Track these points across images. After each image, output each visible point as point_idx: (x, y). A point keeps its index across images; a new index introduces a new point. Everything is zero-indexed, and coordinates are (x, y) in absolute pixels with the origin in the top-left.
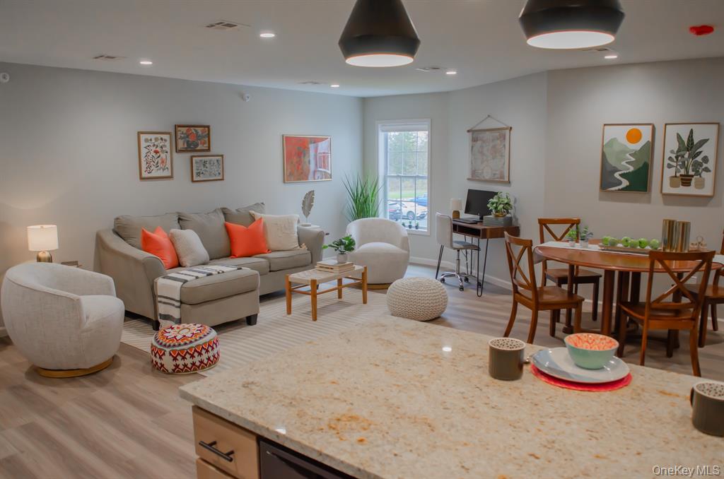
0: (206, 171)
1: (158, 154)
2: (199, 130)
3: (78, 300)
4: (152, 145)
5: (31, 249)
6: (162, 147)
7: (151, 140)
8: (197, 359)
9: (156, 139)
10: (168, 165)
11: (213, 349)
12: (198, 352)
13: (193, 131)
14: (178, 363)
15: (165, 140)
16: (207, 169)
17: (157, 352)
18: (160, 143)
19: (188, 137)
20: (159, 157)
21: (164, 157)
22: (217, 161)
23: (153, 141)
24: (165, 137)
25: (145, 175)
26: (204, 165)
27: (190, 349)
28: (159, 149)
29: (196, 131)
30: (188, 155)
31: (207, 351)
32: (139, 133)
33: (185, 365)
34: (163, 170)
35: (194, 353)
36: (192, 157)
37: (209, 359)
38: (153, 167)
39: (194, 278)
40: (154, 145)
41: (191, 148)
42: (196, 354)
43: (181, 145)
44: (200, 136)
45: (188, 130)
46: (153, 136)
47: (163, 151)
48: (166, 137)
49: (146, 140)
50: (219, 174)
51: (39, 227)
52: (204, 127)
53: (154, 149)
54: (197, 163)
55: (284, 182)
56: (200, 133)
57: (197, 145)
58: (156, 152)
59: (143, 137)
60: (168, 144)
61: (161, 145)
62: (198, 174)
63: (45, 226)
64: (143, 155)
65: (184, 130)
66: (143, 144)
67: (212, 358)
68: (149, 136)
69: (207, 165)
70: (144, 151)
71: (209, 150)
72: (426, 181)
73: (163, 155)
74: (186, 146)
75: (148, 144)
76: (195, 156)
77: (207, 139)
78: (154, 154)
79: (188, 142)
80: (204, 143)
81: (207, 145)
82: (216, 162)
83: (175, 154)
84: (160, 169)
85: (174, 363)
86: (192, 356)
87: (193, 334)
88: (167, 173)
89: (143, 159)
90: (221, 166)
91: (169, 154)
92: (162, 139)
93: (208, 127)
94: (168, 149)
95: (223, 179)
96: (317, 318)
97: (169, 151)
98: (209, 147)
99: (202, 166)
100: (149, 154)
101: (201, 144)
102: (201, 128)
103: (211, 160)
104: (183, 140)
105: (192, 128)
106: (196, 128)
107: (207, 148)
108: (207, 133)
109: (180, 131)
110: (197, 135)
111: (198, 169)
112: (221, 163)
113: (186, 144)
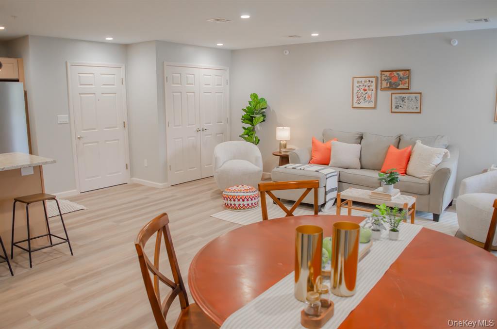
0: (404, 105)
2: (401, 73)
4: (362, 85)
6: (369, 87)
7: (361, 82)
9: (365, 82)
10: (373, 99)
13: (395, 74)
15: (372, 82)
16: (406, 104)
18: (368, 84)
19: (390, 79)
20: (367, 93)
21: (370, 94)
22: (416, 97)
23: (363, 82)
24: (371, 79)
25: (356, 105)
26: (403, 101)
28: (367, 88)
29: (398, 74)
30: (390, 92)
32: (354, 78)
34: (369, 102)
36: (392, 94)
38: (361, 100)
40: (363, 85)
41: (393, 87)
43: (384, 84)
44: (401, 78)
45: (391, 74)
46: (363, 80)
47: (369, 90)
49: (358, 82)
50: (417, 108)
51: (282, 128)
52: (405, 71)
53: (363, 88)
54: (396, 98)
56: (401, 75)
57: (399, 85)
58: (365, 90)
59: (356, 80)
60: (374, 84)
62: (397, 107)
63: (285, 128)
64: (355, 91)
65: (388, 73)
66: (356, 84)
68: (360, 80)
69: (405, 101)
70: (356, 90)
71: (408, 89)
73: (369, 92)
74: (388, 86)
75: (360, 84)
77: (407, 80)
78: (363, 91)
79: (390, 83)
80: (405, 84)
81: (407, 85)
82: (414, 98)
83: (379, 92)
84: (366, 102)
88: (372, 105)
89: (355, 95)
90: (419, 102)
91: (374, 92)
92: (369, 81)
93: (408, 70)
94: (373, 87)
95: (420, 113)
97: (374, 90)
98: (409, 86)
99: (401, 101)
100: (359, 91)
101: (402, 84)
102: (402, 72)
103: (410, 97)
104: (387, 81)
105: (394, 72)
106: (398, 72)
107: (407, 87)
108: (408, 75)
109: (384, 75)
110: (399, 77)
111: (397, 103)
112: (419, 99)
113: (388, 84)
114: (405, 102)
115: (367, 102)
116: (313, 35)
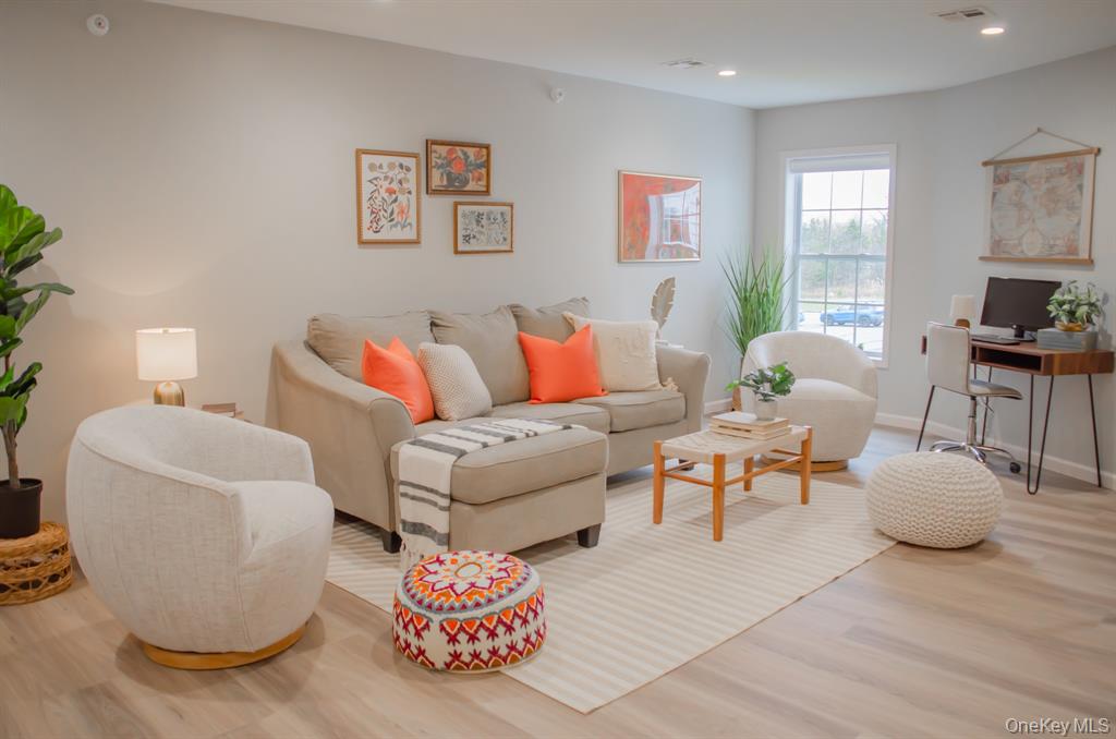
0: (481, 233)
1: (394, 196)
2: (471, 152)
3: (236, 496)
4: (382, 176)
5: (143, 375)
6: (400, 182)
7: (381, 167)
8: (502, 641)
9: (392, 166)
10: (413, 220)
11: (536, 614)
12: (505, 624)
13: (460, 154)
14: (459, 648)
15: (408, 169)
16: (483, 230)
17: (411, 619)
18: (397, 174)
19: (449, 164)
20: (396, 200)
21: (405, 202)
22: (502, 214)
23: (385, 169)
24: (407, 162)
25: (368, 235)
26: (478, 222)
27: (489, 617)
28: (395, 186)
29: (465, 154)
30: (449, 200)
31: (525, 621)
32: (359, 153)
33: (476, 655)
34: (403, 227)
35: (495, 627)
36: (456, 205)
37: (527, 640)
38: (383, 222)
39: (480, 445)
40: (386, 178)
41: (454, 187)
42: (501, 630)
43: (437, 179)
44: (471, 165)
45: (450, 152)
46: (385, 160)
47: (402, 191)
48: (411, 162)
49: (372, 167)
50: (505, 239)
51: (161, 331)
52: (480, 146)
53: (386, 184)
54: (464, 216)
55: (619, 261)
56: (472, 158)
57: (467, 182)
58: (391, 192)
59: (366, 160)
60: (412, 176)
61: (399, 177)
62: (467, 238)
63: (171, 330)
64: (365, 196)
65: (443, 150)
66: (367, 175)
67: (533, 638)
68: (377, 160)
69: (484, 222)
70: (367, 189)
71: (487, 192)
72: (883, 265)
73: (402, 198)
74: (445, 183)
75: (375, 174)
76: (461, 203)
77: (484, 171)
78: (386, 196)
79: (449, 175)
80: (479, 179)
81: (484, 183)
82: (499, 216)
83: (425, 198)
84: (395, 226)
85: (451, 649)
86: (492, 634)
87: (492, 579)
88: (410, 234)
89: (365, 205)
90: (509, 224)
91: (413, 198)
92: (401, 166)
93: (487, 147)
94: (411, 185)
95: (511, 251)
96: (725, 535)
97: (414, 193)
98: (488, 186)
99: (474, 223)
100: (376, 194)
101: (473, 180)
102: (474, 149)
103: (492, 212)
104: (441, 170)
105: (458, 148)
106: (465, 149)
107: (484, 189)
108: (484, 158)
109: (435, 152)
110: (466, 161)
111: (466, 229)
112: (508, 218)
113: (445, 178)
114: (482, 226)
115: (399, 227)
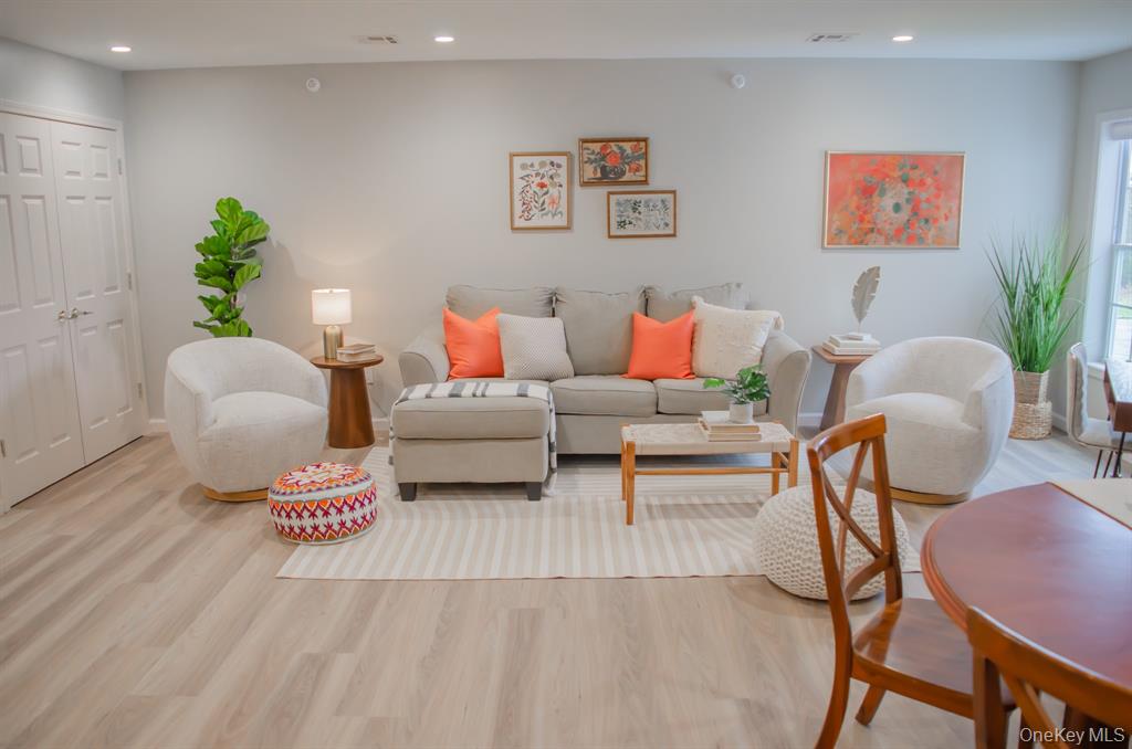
0: (637, 219)
1: (545, 189)
2: (627, 147)
4: (533, 173)
5: (316, 321)
6: (551, 177)
7: (532, 165)
9: (542, 164)
10: (563, 207)
13: (615, 149)
15: (559, 166)
16: (641, 216)
18: (548, 170)
19: (603, 159)
20: (547, 193)
21: (556, 194)
22: (663, 201)
23: (537, 167)
24: (556, 159)
25: (519, 223)
26: (635, 210)
28: (546, 180)
29: (620, 148)
30: (602, 191)
32: (512, 155)
34: (554, 215)
36: (610, 193)
38: (534, 211)
40: (537, 175)
41: (608, 176)
43: (590, 172)
44: (628, 157)
45: (603, 148)
46: (536, 160)
47: (554, 185)
48: (563, 160)
49: (524, 167)
50: (667, 225)
51: (327, 291)
52: (638, 140)
53: (538, 180)
54: (619, 204)
55: (823, 248)
56: (629, 151)
57: (623, 173)
58: (542, 186)
59: (518, 161)
60: (563, 172)
61: (550, 173)
62: (622, 224)
63: (335, 291)
64: (517, 190)
65: (597, 147)
66: (518, 172)
68: (528, 160)
69: (642, 209)
70: (519, 185)
71: (645, 182)
73: (553, 191)
74: (599, 175)
75: (528, 172)
76: (615, 193)
77: (642, 162)
78: (537, 189)
79: (603, 169)
80: (637, 170)
81: (643, 173)
82: (660, 205)
83: (578, 190)
84: (546, 214)
88: (561, 221)
89: (517, 197)
90: (671, 212)
91: (564, 190)
92: (552, 163)
93: (645, 140)
94: (563, 179)
95: (674, 235)
97: (565, 186)
98: (646, 176)
99: (630, 210)
100: (528, 188)
101: (630, 171)
102: (631, 144)
103: (650, 200)
104: (594, 165)
105: (612, 144)
106: (621, 144)
107: (643, 179)
108: (643, 150)
109: (588, 149)
110: (622, 155)
111: (620, 216)
112: (671, 205)
113: (599, 170)
114: (640, 213)
115: (550, 215)
116: (440, 39)
